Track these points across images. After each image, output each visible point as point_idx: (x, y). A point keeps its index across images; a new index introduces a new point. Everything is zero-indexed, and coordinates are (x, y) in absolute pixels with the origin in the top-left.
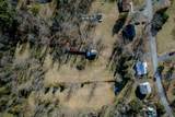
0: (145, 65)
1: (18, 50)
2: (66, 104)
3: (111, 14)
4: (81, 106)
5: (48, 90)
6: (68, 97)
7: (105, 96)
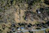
0: (23, 29)
1: (27, 5)
2: (16, 14)
3: (33, 23)
4: (16, 16)
5: (19, 10)
6: (17, 14)
7: (17, 21)
